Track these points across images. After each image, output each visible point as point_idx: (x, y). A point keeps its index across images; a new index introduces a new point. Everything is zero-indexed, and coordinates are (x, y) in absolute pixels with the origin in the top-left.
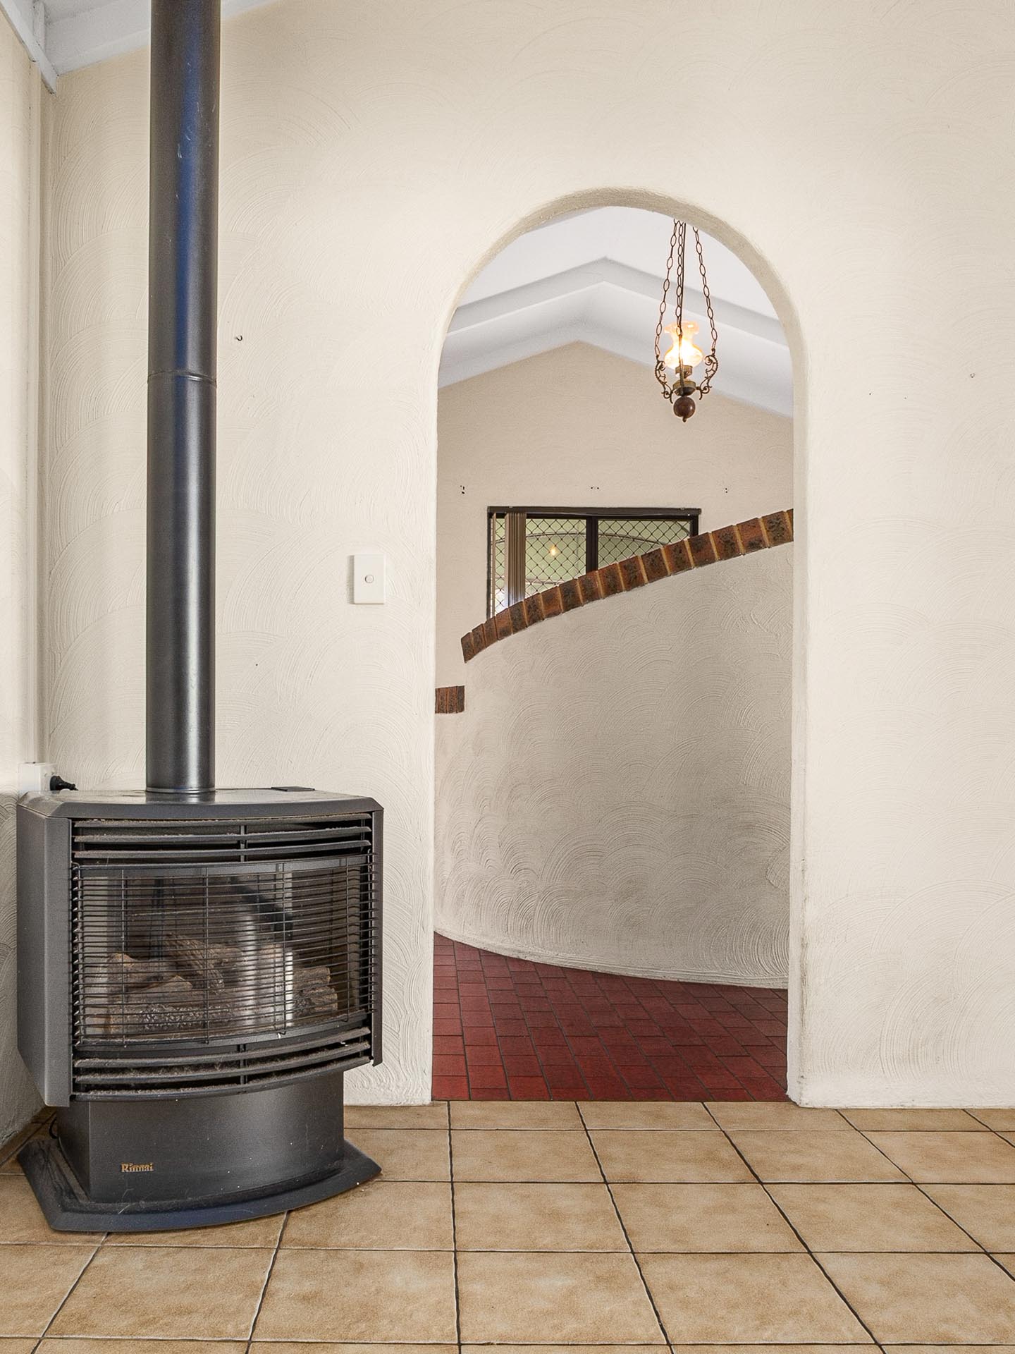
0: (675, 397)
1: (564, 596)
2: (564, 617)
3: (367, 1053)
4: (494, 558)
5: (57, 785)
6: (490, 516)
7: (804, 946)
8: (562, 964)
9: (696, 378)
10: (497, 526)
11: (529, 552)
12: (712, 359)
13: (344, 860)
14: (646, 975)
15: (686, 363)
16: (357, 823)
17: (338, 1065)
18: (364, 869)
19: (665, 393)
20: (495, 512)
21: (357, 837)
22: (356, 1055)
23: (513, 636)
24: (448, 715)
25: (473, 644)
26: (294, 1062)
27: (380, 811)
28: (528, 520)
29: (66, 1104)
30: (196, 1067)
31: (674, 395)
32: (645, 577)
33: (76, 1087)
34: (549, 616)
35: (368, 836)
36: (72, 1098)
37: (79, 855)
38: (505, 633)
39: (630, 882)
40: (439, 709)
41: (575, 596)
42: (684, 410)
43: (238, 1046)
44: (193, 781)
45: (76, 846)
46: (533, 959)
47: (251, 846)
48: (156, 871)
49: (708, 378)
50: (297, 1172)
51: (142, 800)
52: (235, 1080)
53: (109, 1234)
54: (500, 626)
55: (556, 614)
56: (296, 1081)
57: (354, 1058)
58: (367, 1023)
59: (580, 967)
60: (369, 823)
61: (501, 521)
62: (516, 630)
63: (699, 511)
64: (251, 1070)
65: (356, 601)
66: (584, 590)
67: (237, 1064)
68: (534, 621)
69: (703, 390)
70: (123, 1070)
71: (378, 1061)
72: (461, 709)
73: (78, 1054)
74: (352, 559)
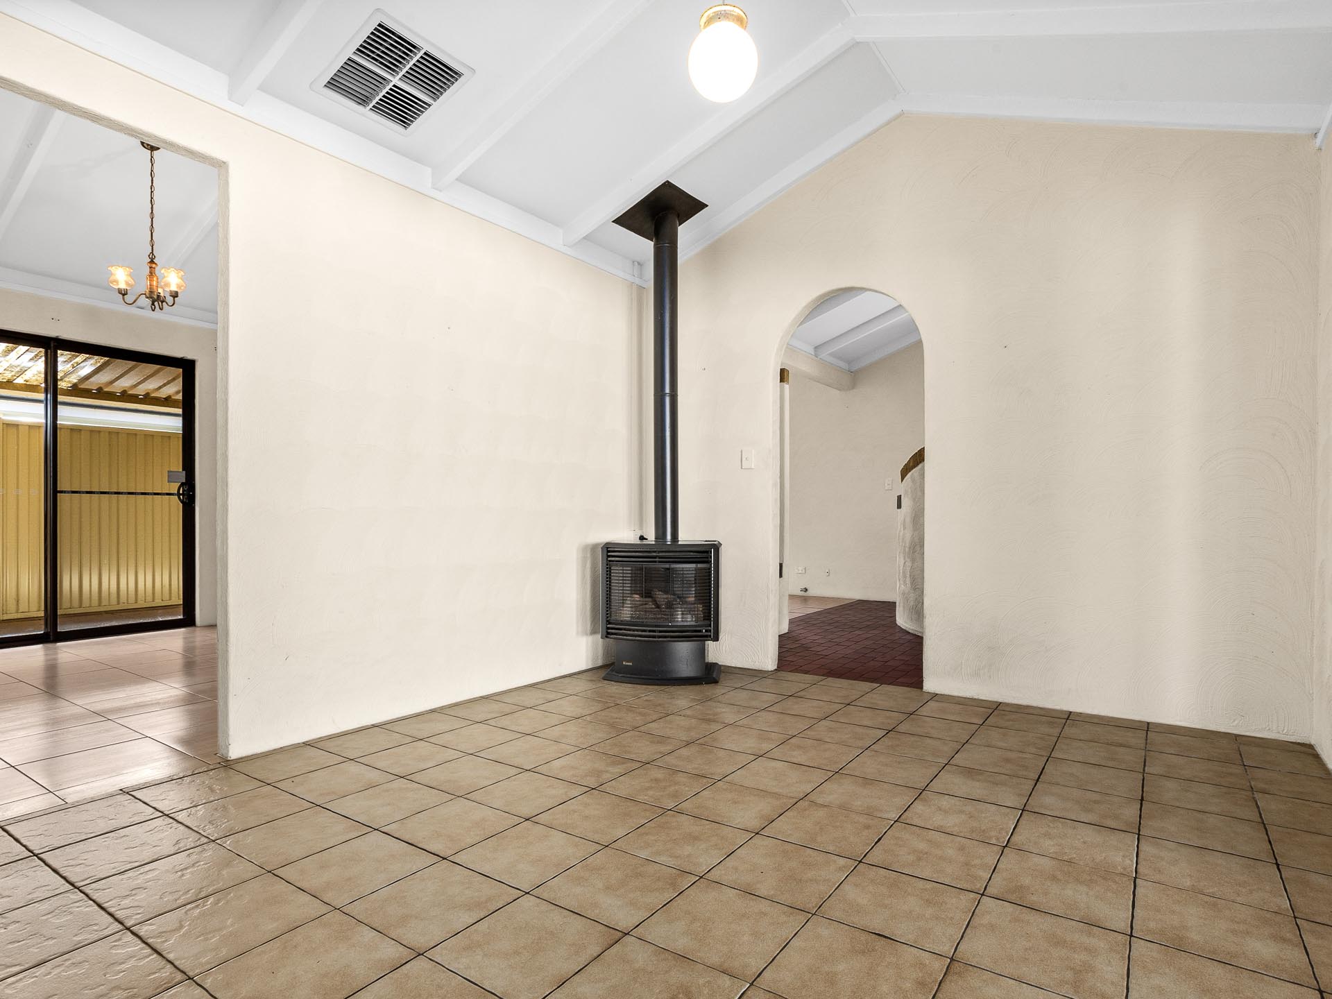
3: (714, 637)
16: (704, 552)
17: (707, 639)
18: (710, 569)
21: (706, 557)
22: (711, 637)
27: (716, 548)
33: (608, 633)
35: (710, 557)
36: (606, 637)
37: (609, 559)
44: (669, 537)
48: (649, 565)
51: (654, 543)
58: (710, 625)
60: (709, 552)
65: (743, 467)
71: (717, 640)
73: (608, 623)
74: (742, 451)
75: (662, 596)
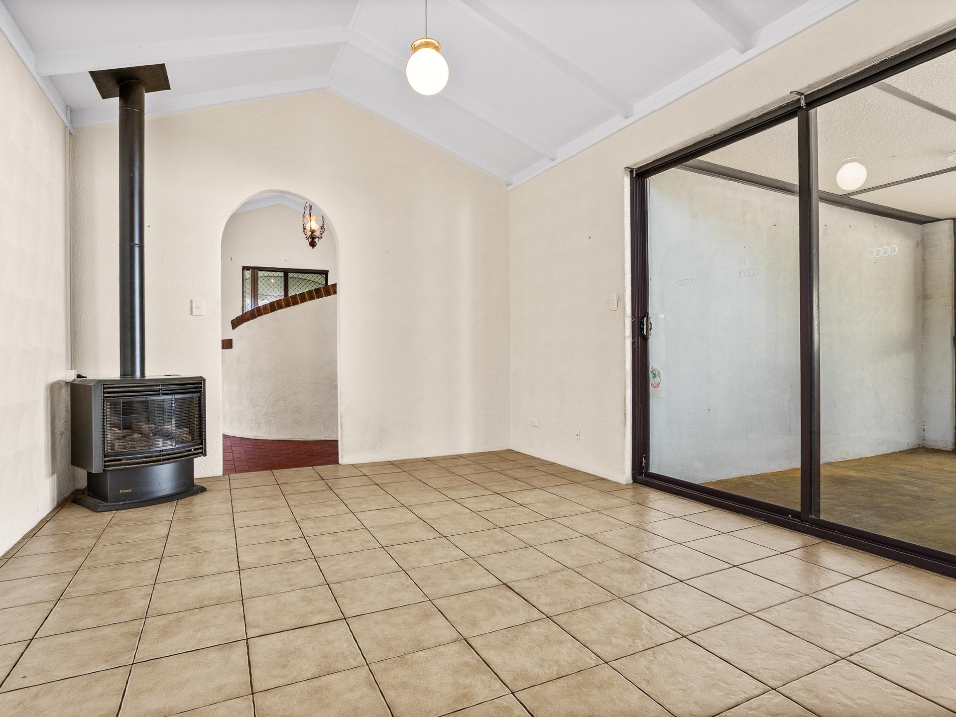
0: (310, 240)
1: (270, 307)
2: (270, 314)
3: (202, 453)
4: (245, 286)
5: (79, 376)
6: (243, 269)
7: (341, 417)
8: (272, 439)
9: (317, 234)
10: (246, 274)
11: (260, 284)
12: (322, 228)
13: (193, 394)
14: (302, 440)
15: (313, 229)
16: (197, 383)
17: (193, 456)
18: (200, 397)
19: (306, 238)
20: (245, 268)
21: (197, 388)
22: (198, 453)
23: (251, 321)
24: (226, 350)
25: (236, 323)
26: (178, 455)
27: (204, 380)
28: (259, 272)
29: (102, 471)
30: (146, 457)
31: (309, 239)
32: (299, 301)
33: (105, 466)
34: (265, 314)
35: (201, 387)
36: (104, 470)
37: (105, 395)
38: (248, 320)
39: (296, 407)
40: (223, 348)
41: (274, 307)
42: (313, 244)
43: (160, 450)
44: (138, 373)
45: (104, 393)
46: (261, 438)
47: (163, 391)
48: (127, 399)
49: (321, 234)
50: (180, 490)
51: (119, 379)
52: (159, 461)
53: (117, 510)
54: (246, 317)
55: (267, 313)
56: (180, 461)
57: (197, 455)
58: (201, 444)
59: (279, 439)
60: (201, 383)
61: (248, 271)
62: (252, 319)
63: (328, 271)
64: (164, 457)
65: (193, 314)
66: (278, 305)
67: (160, 456)
68: (259, 315)
69: (320, 238)
70: (120, 460)
71: (205, 455)
72: (232, 348)
73: (105, 456)
74: (192, 301)
75: (145, 426)
